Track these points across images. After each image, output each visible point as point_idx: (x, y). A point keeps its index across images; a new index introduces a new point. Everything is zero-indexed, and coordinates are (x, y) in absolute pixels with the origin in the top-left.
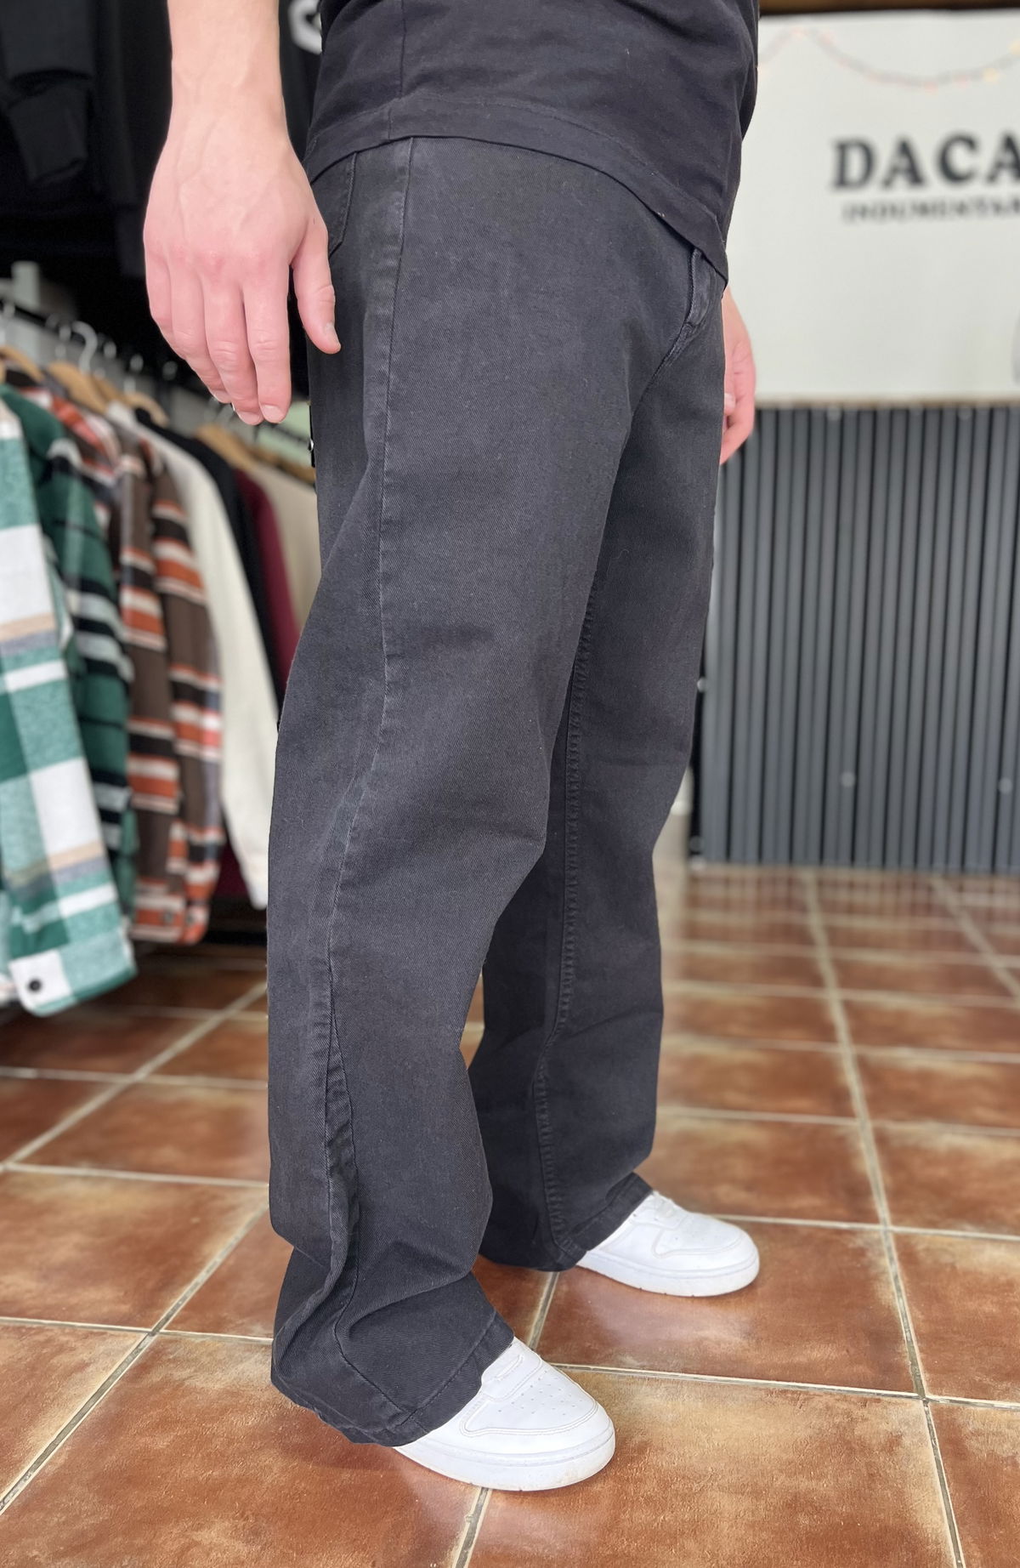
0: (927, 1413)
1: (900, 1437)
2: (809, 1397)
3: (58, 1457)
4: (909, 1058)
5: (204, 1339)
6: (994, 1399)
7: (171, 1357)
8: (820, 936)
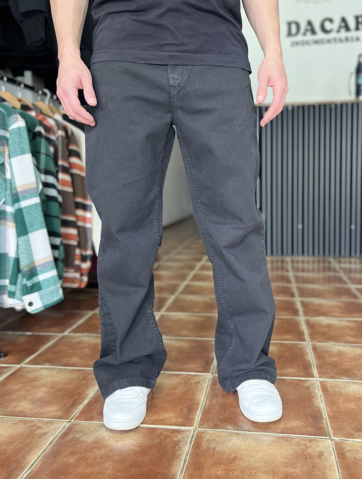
0: (332, 444)
1: (323, 453)
2: (292, 439)
3: (37, 465)
4: (324, 320)
5: (86, 424)
6: (355, 439)
7: (75, 430)
8: (293, 279)
